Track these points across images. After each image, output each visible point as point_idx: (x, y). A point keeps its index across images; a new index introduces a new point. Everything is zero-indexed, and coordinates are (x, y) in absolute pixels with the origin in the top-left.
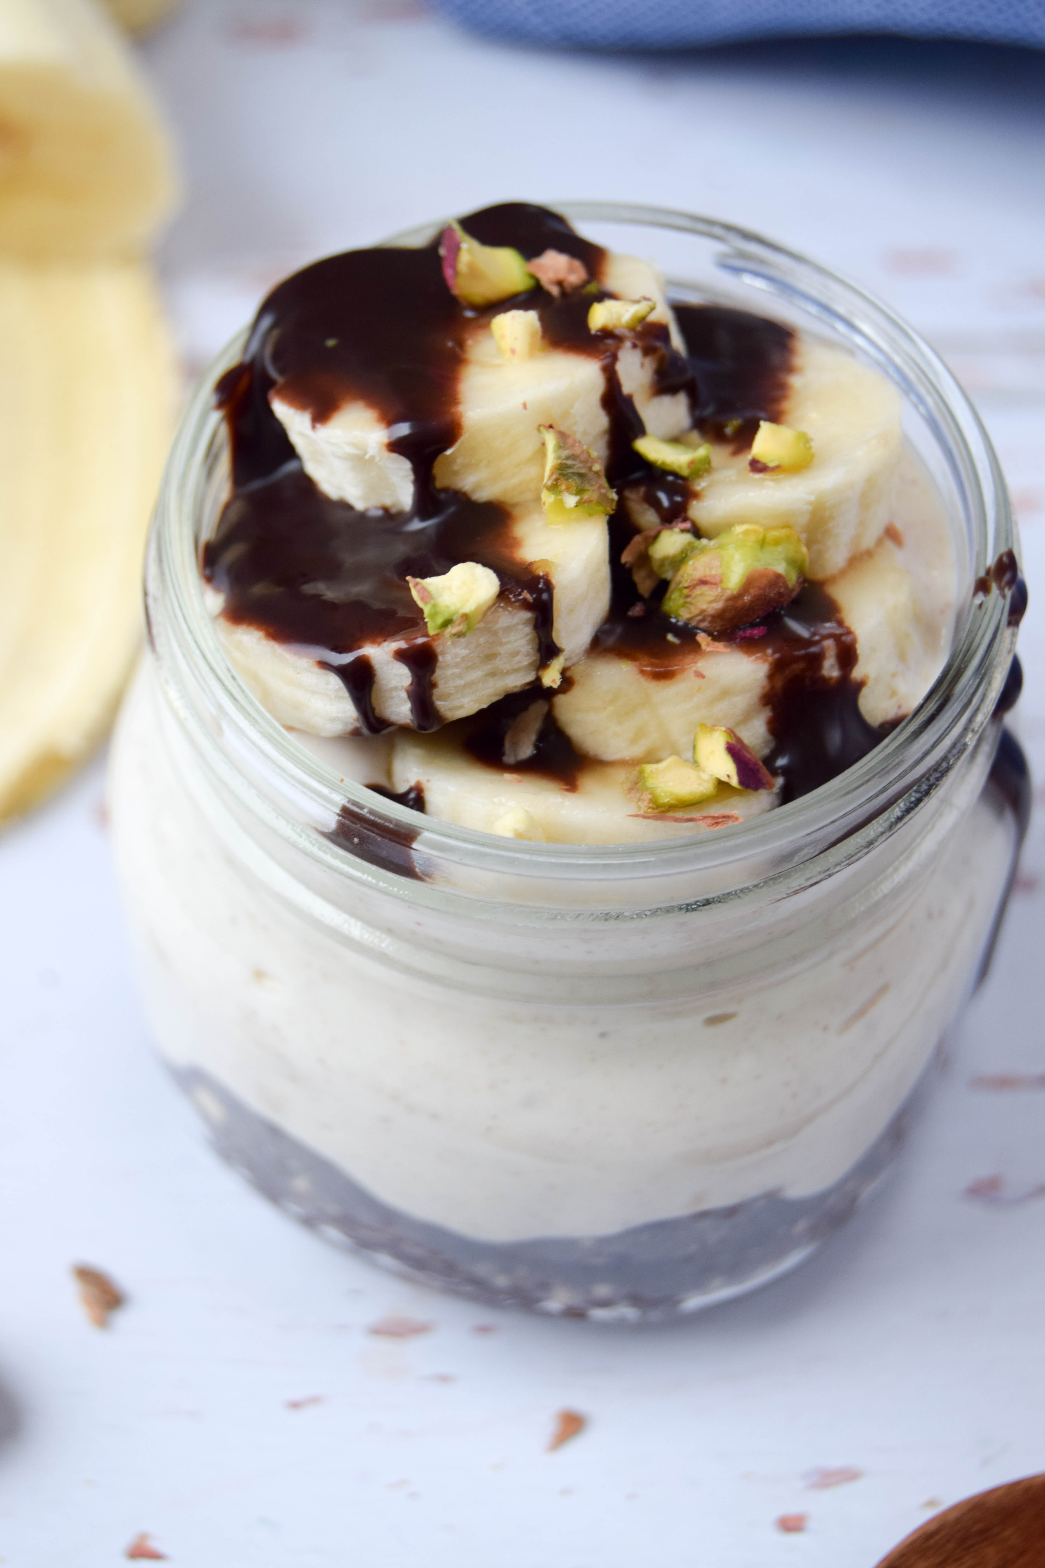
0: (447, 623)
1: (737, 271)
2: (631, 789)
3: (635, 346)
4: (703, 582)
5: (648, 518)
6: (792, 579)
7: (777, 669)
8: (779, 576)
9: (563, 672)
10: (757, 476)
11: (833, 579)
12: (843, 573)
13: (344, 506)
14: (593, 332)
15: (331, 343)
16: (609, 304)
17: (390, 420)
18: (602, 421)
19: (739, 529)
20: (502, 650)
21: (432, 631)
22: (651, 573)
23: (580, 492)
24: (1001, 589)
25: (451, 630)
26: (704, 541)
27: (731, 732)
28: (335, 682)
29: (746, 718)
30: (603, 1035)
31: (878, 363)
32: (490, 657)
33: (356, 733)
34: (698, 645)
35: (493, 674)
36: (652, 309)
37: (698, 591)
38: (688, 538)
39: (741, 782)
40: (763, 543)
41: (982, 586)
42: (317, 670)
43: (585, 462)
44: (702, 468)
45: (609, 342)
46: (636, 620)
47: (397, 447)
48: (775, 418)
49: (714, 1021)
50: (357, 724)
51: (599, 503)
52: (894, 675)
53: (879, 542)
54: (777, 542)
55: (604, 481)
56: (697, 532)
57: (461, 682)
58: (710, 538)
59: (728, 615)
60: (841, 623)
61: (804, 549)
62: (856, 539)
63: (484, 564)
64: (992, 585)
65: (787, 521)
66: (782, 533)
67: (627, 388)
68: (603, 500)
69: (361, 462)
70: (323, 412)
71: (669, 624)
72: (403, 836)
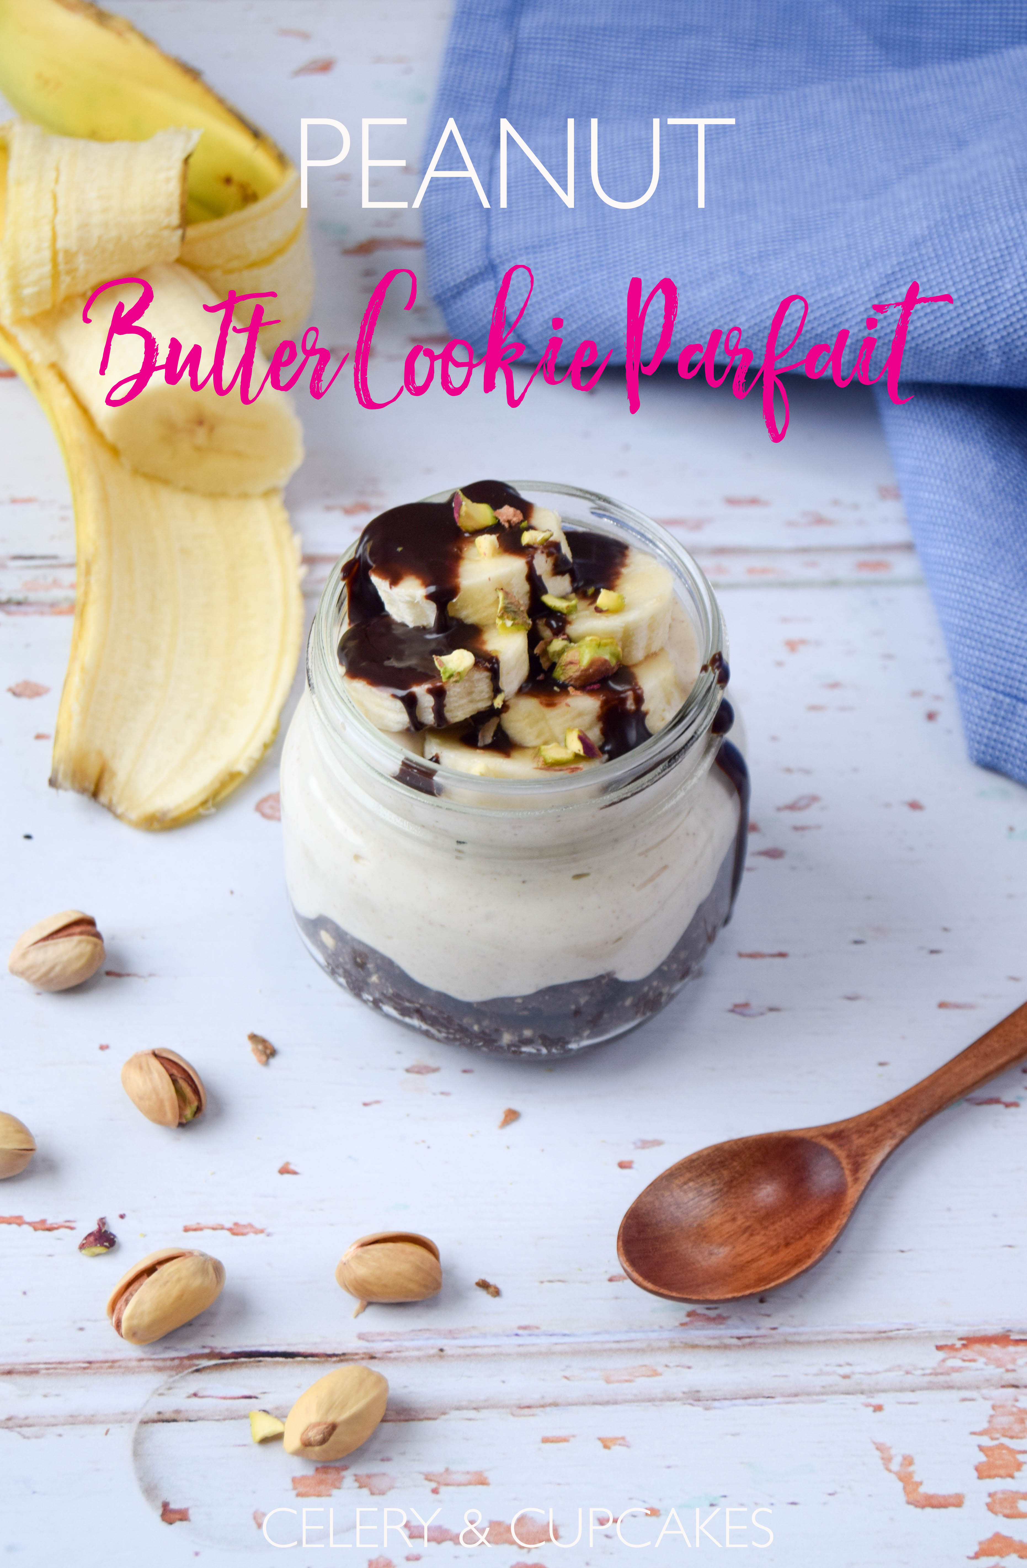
0: (451, 676)
1: (601, 516)
2: (535, 757)
3: (542, 552)
4: (571, 663)
5: (547, 633)
6: (613, 662)
7: (604, 704)
8: (606, 661)
9: (504, 702)
10: (598, 614)
11: (635, 665)
12: (642, 663)
13: (404, 625)
14: (523, 545)
15: (399, 549)
16: (531, 532)
17: (427, 584)
18: (526, 587)
19: (588, 639)
20: (476, 690)
21: (444, 680)
22: (548, 659)
23: (514, 619)
24: (713, 670)
25: (453, 679)
26: (572, 644)
27: (581, 731)
28: (399, 705)
29: (590, 727)
30: (524, 882)
31: (664, 560)
32: (470, 693)
33: (408, 730)
34: (568, 692)
35: (471, 701)
36: (552, 535)
37: (569, 667)
38: (565, 643)
39: (585, 752)
40: (599, 645)
41: (705, 668)
42: (391, 698)
43: (516, 606)
44: (572, 610)
45: (531, 550)
46: (540, 681)
47: (430, 597)
48: (610, 588)
49: (578, 877)
50: (409, 725)
51: (522, 625)
52: (664, 710)
54: (606, 645)
55: (526, 615)
56: (570, 640)
57: (457, 704)
58: (575, 642)
59: (582, 678)
60: (636, 684)
61: (619, 649)
62: (648, 646)
63: (468, 650)
64: (710, 668)
65: (611, 635)
66: (609, 641)
67: (538, 572)
68: (525, 623)
69: (413, 604)
70: (395, 581)
71: (555, 682)
72: (429, 774)
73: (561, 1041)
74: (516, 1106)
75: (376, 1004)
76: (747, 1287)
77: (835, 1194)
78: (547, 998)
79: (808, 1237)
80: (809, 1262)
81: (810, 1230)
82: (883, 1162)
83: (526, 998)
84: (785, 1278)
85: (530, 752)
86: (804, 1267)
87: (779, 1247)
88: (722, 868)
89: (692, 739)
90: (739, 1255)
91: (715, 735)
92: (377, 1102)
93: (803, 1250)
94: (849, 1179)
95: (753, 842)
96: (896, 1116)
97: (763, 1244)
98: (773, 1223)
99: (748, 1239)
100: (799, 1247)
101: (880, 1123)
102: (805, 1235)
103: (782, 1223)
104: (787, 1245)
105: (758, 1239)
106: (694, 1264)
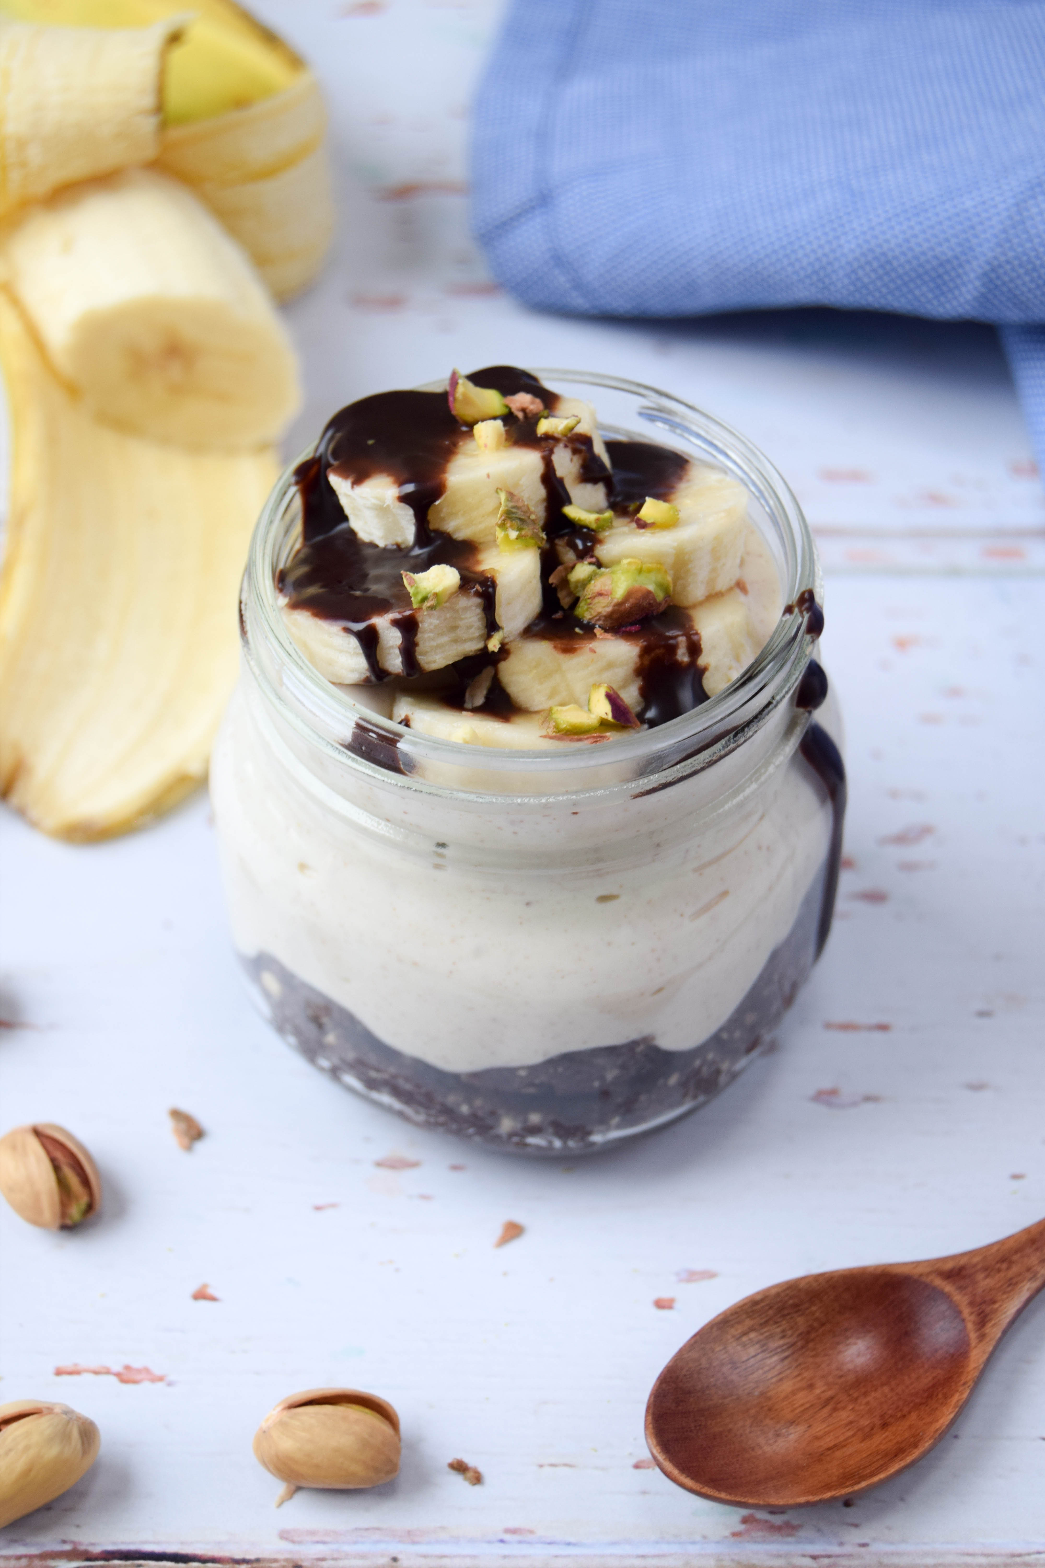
0: (425, 599)
1: (652, 418)
2: (543, 722)
3: (566, 446)
4: (600, 594)
5: (569, 556)
6: (660, 597)
7: (645, 652)
8: (649, 592)
9: (504, 644)
10: (642, 531)
11: (695, 606)
12: (701, 603)
13: (373, 545)
14: (539, 435)
15: (371, 442)
16: (552, 420)
17: (401, 483)
18: (541, 492)
19: (625, 562)
20: (461, 623)
21: (415, 606)
22: (570, 593)
23: (520, 529)
24: (801, 612)
25: (427, 604)
26: (603, 570)
27: (610, 687)
28: (353, 643)
29: (625, 685)
30: (528, 904)
31: (742, 480)
32: (454, 628)
33: (367, 680)
34: (595, 635)
35: (456, 641)
36: (578, 422)
37: (596, 600)
38: (593, 568)
39: (614, 717)
40: (640, 571)
41: (789, 610)
42: (344, 636)
43: (525, 512)
44: (606, 525)
45: (549, 442)
46: (556, 620)
47: (405, 499)
48: (658, 496)
49: (603, 899)
50: (368, 674)
51: (534, 540)
52: (730, 663)
53: (731, 589)
54: (649, 571)
55: (539, 528)
56: (599, 565)
57: (434, 644)
58: (606, 567)
59: (615, 616)
60: (691, 628)
61: (669, 579)
62: (711, 581)
63: (451, 566)
64: (796, 610)
65: (658, 562)
66: (655, 566)
67: (559, 473)
68: (535, 536)
69: (382, 510)
70: (359, 478)
71: (578, 622)
72: (391, 740)
73: (581, 1131)
74: (519, 1217)
75: (334, 1073)
76: (828, 1487)
77: (952, 1355)
78: (560, 1070)
79: (914, 1416)
80: (916, 1453)
81: (917, 1406)
82: (1019, 1312)
83: (533, 1069)
84: (882, 1476)
85: (537, 719)
86: (909, 1460)
87: (872, 1429)
88: (807, 901)
89: (768, 706)
90: (817, 1438)
91: (801, 710)
92: (333, 1206)
93: (907, 1435)
94: (973, 1336)
95: (846, 882)
96: (1037, 1249)
97: (851, 1422)
98: (865, 1394)
99: (830, 1415)
100: (900, 1431)
101: (1015, 1258)
102: (909, 1413)
103: (878, 1394)
104: (885, 1425)
105: (844, 1415)
106: (753, 1449)
